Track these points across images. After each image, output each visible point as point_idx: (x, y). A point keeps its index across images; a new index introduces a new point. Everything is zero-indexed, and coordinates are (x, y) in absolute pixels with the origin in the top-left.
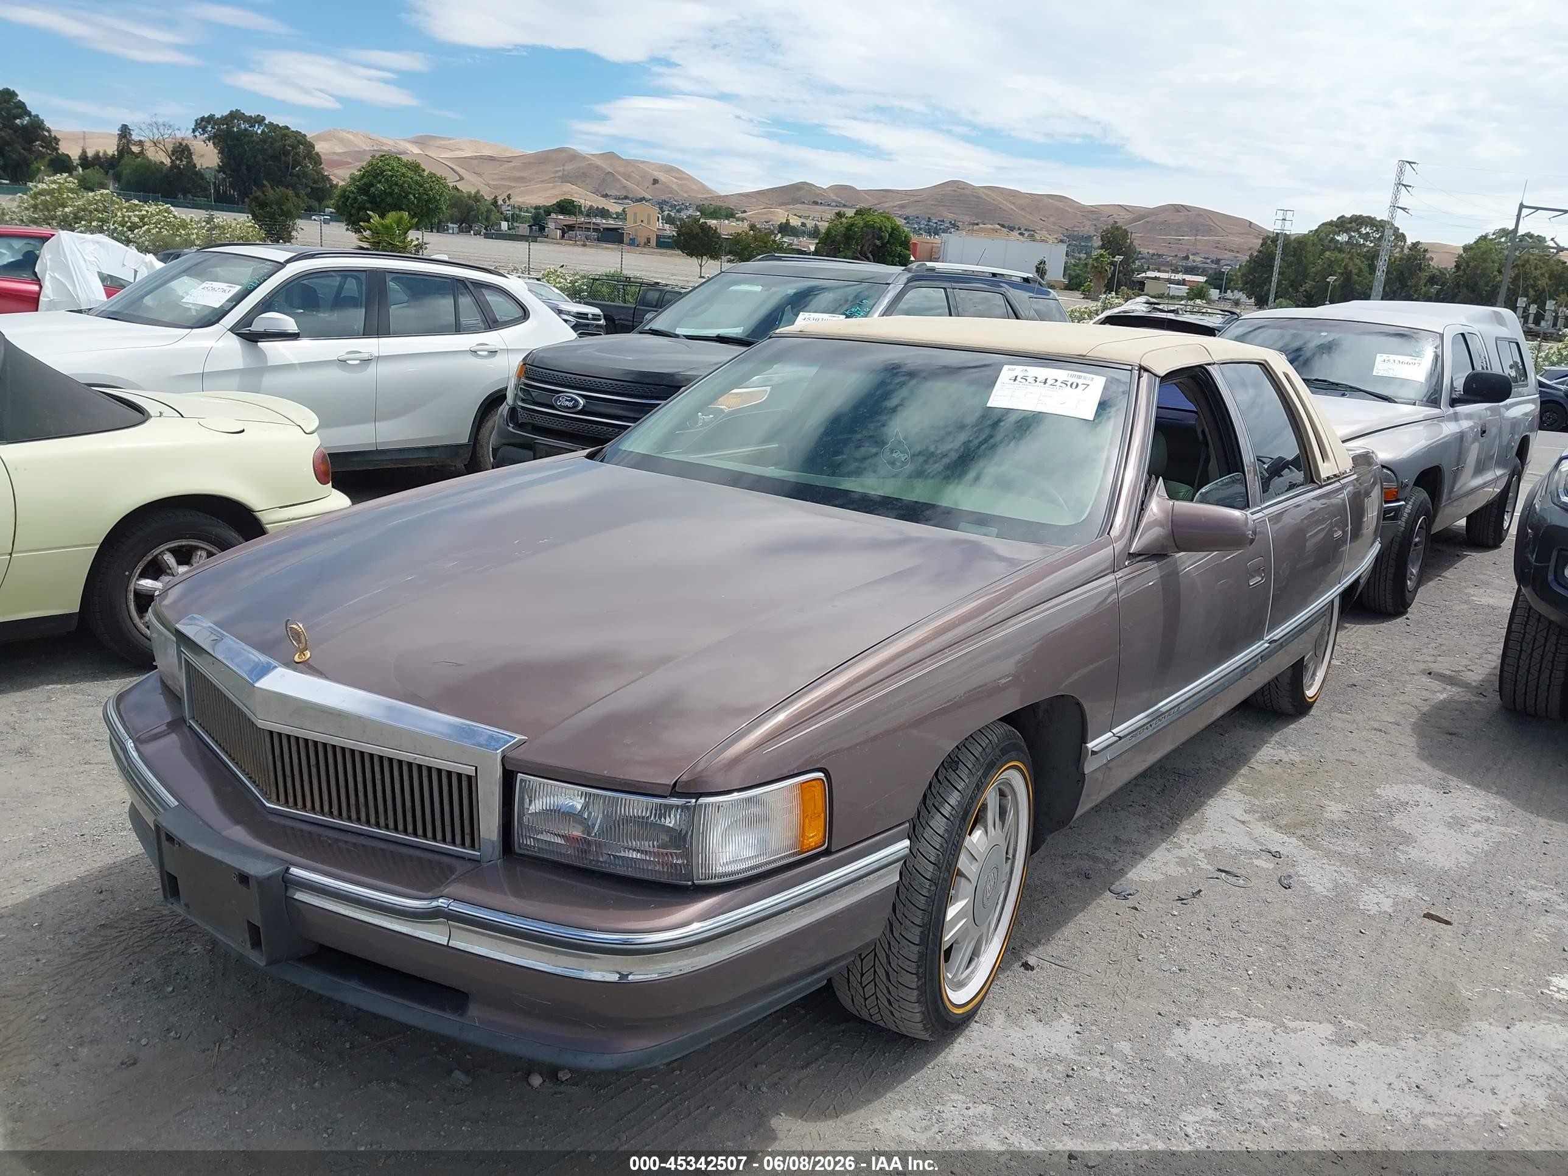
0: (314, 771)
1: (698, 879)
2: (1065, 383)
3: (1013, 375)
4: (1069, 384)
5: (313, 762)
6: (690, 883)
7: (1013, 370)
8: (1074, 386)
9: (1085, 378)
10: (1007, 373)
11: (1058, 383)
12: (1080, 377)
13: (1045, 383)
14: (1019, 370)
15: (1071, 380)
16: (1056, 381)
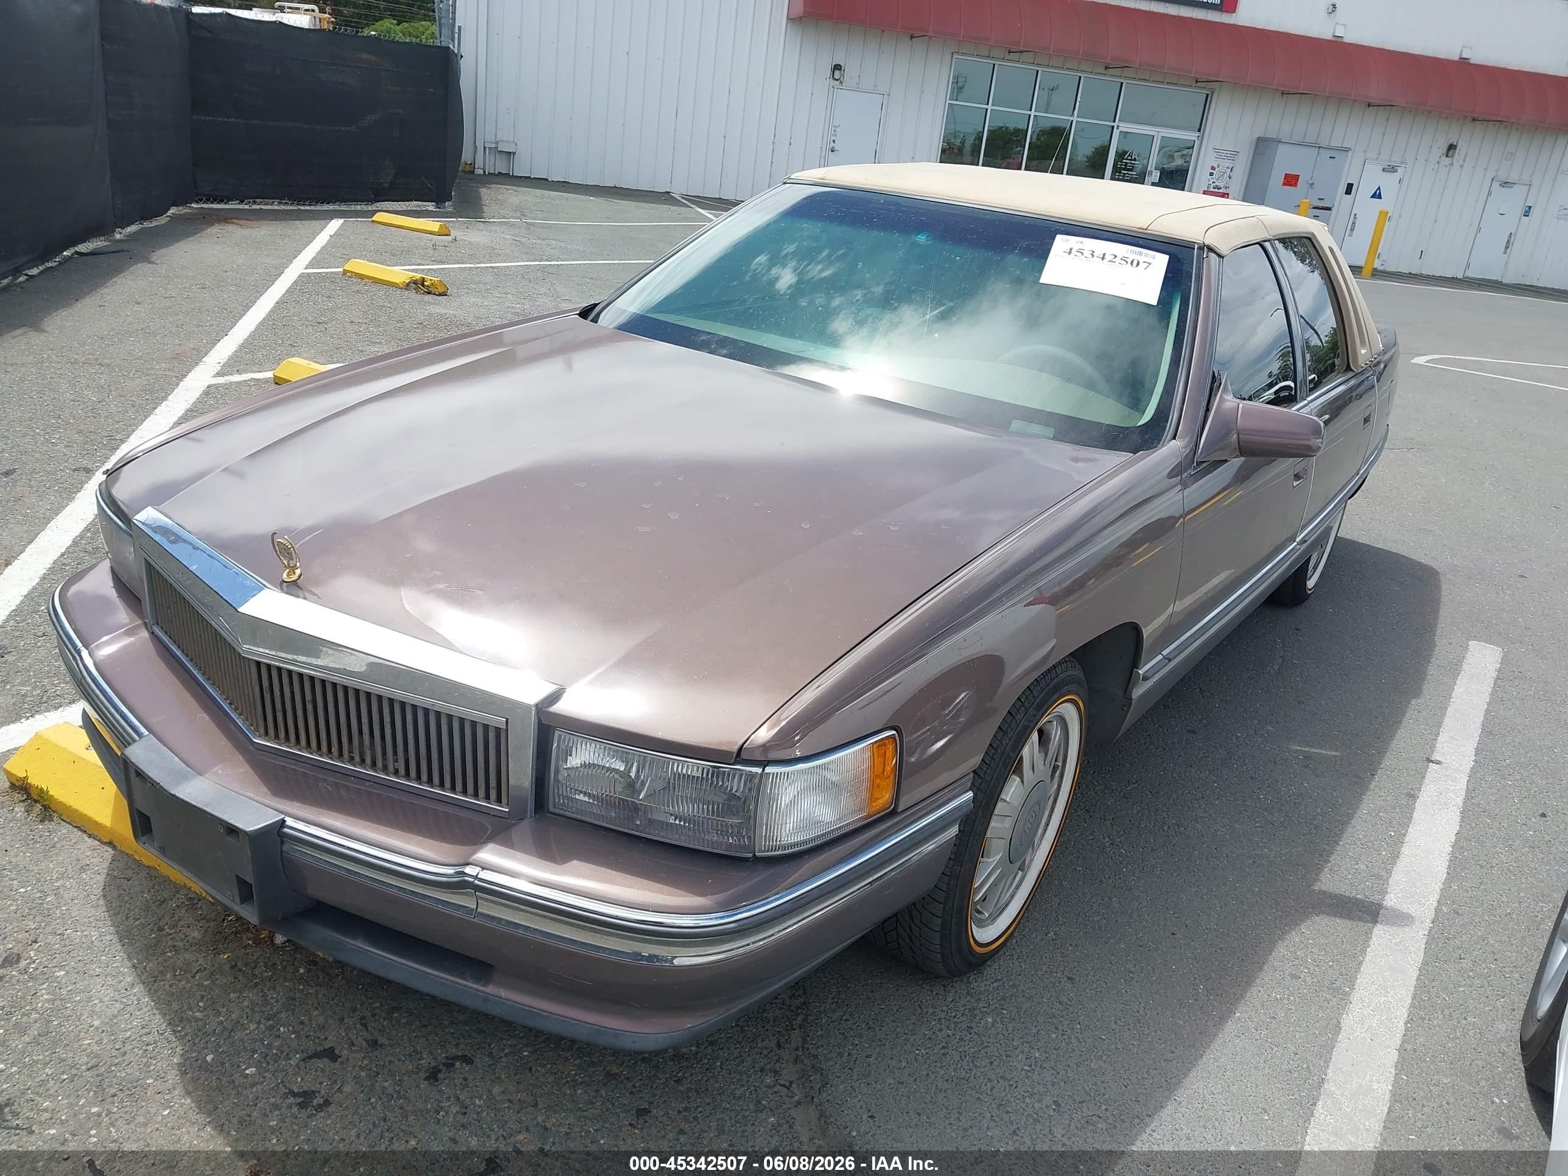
0: (310, 707)
1: (760, 851)
2: (1124, 259)
3: (1067, 248)
4: (1129, 261)
5: (308, 697)
6: (751, 855)
7: (1067, 241)
8: (1135, 263)
9: (1146, 255)
10: (1061, 242)
11: (1118, 260)
12: (1140, 254)
13: (1103, 258)
14: (1073, 241)
15: (1132, 257)
16: (1115, 257)
